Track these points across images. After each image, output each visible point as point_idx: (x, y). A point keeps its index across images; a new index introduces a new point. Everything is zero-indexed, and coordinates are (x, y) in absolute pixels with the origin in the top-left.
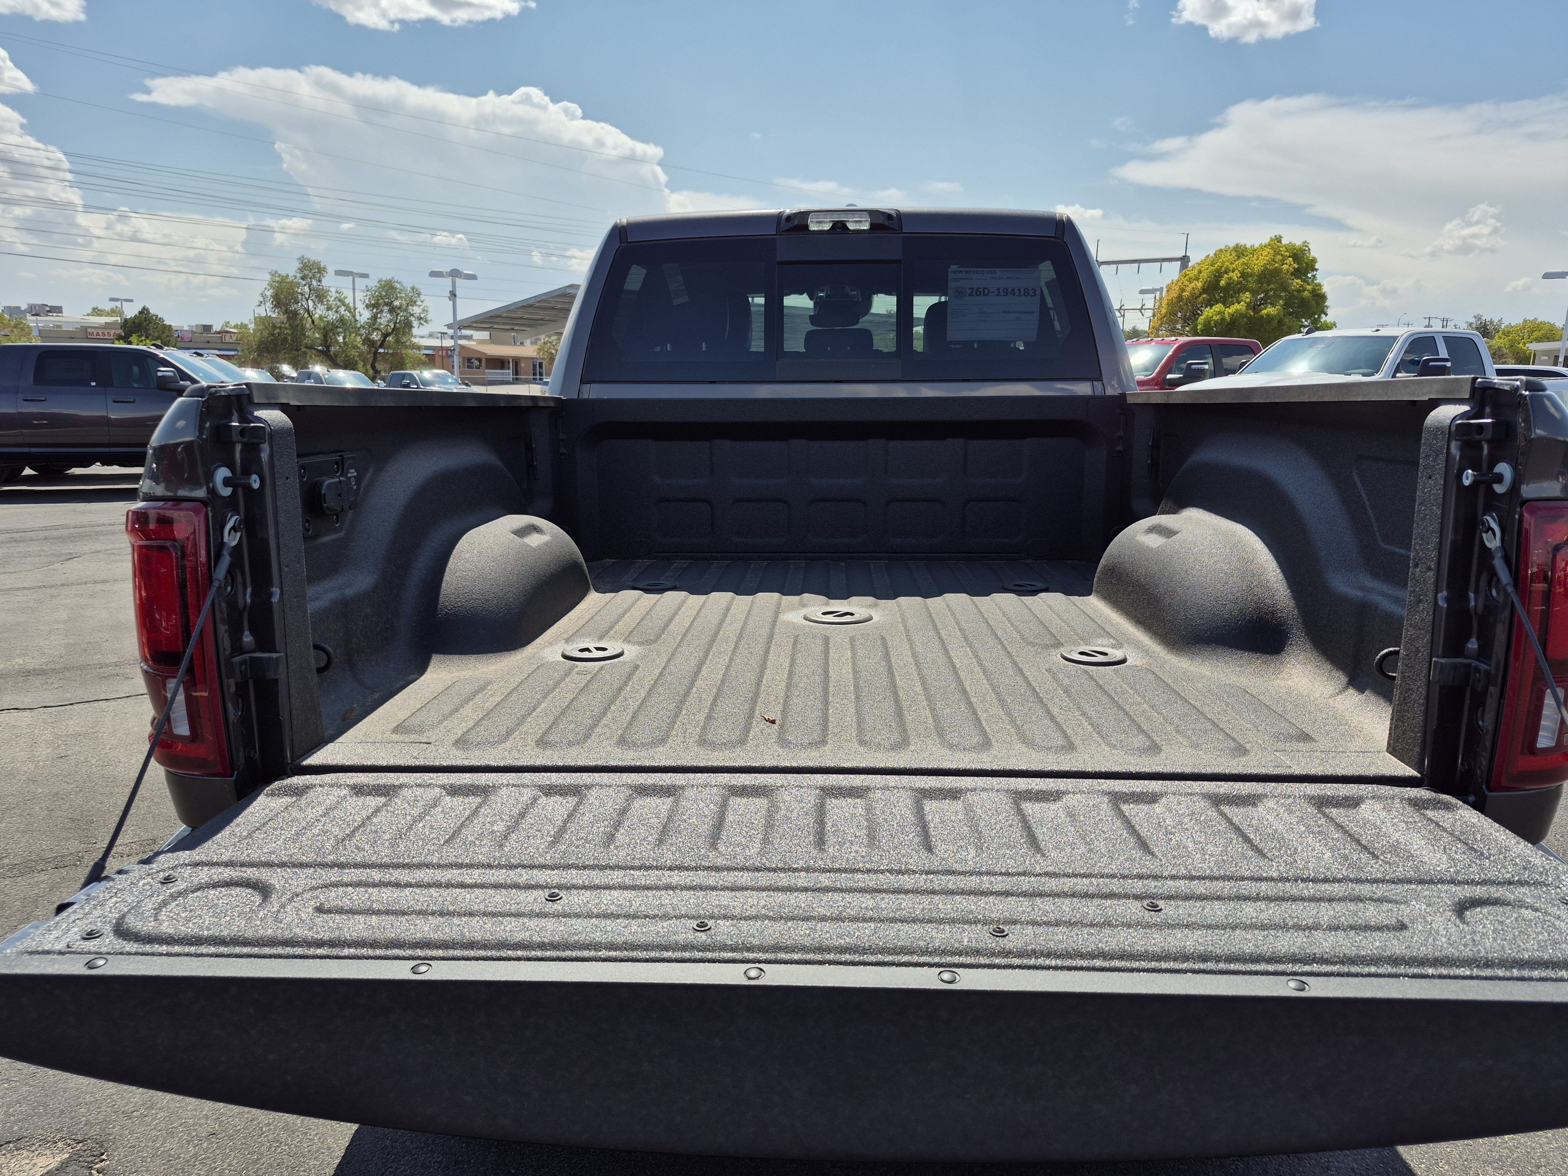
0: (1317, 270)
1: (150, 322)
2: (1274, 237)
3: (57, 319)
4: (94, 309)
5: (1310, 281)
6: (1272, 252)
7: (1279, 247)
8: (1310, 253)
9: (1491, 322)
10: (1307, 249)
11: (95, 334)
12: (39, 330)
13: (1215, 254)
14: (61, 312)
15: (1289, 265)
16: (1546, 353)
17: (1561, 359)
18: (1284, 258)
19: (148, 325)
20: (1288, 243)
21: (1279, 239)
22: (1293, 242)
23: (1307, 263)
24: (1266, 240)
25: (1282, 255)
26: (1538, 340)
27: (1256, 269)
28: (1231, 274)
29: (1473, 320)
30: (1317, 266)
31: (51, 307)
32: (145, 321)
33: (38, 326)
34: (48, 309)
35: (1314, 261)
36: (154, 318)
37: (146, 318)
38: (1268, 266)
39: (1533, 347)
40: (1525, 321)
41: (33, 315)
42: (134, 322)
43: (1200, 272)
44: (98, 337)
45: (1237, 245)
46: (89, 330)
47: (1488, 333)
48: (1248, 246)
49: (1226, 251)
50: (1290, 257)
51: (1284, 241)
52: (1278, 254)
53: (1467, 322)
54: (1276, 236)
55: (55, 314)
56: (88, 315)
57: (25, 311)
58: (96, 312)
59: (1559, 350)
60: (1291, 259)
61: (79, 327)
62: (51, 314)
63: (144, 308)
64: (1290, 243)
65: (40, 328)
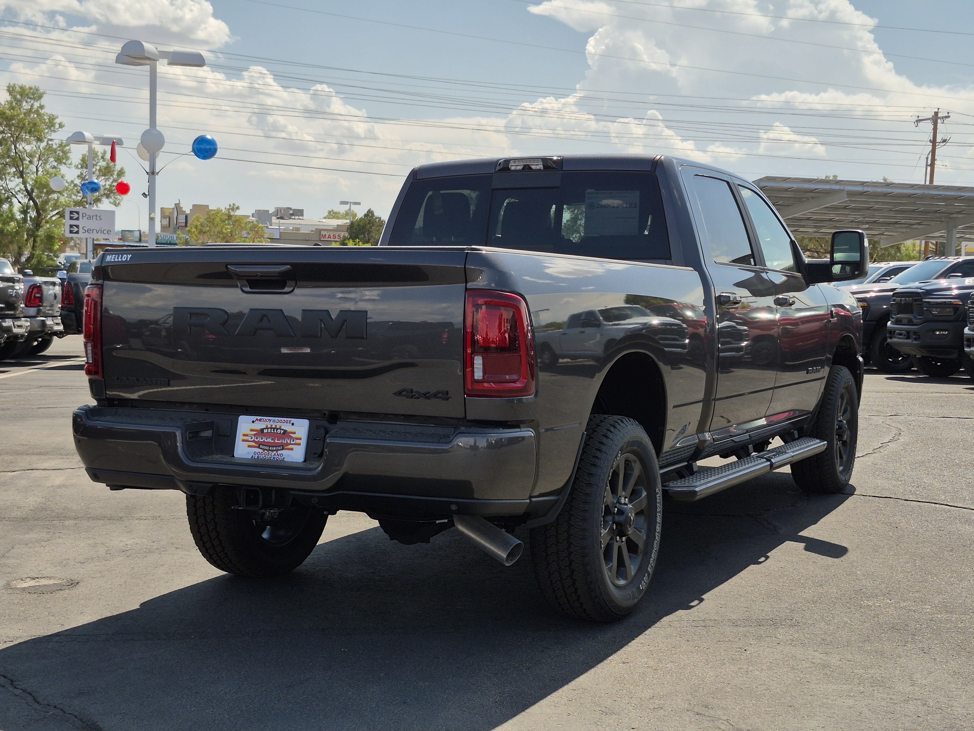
1: (373, 225)
3: (298, 222)
4: (330, 212)
11: (327, 236)
12: (280, 232)
14: (302, 215)
19: (371, 228)
31: (295, 210)
32: (369, 223)
33: (280, 229)
34: (291, 212)
36: (377, 220)
37: (370, 220)
41: (278, 218)
42: (359, 225)
44: (329, 239)
46: (322, 233)
55: (297, 217)
56: (325, 218)
57: (272, 215)
58: (332, 215)
61: (314, 229)
62: (293, 217)
63: (369, 211)
65: (281, 231)
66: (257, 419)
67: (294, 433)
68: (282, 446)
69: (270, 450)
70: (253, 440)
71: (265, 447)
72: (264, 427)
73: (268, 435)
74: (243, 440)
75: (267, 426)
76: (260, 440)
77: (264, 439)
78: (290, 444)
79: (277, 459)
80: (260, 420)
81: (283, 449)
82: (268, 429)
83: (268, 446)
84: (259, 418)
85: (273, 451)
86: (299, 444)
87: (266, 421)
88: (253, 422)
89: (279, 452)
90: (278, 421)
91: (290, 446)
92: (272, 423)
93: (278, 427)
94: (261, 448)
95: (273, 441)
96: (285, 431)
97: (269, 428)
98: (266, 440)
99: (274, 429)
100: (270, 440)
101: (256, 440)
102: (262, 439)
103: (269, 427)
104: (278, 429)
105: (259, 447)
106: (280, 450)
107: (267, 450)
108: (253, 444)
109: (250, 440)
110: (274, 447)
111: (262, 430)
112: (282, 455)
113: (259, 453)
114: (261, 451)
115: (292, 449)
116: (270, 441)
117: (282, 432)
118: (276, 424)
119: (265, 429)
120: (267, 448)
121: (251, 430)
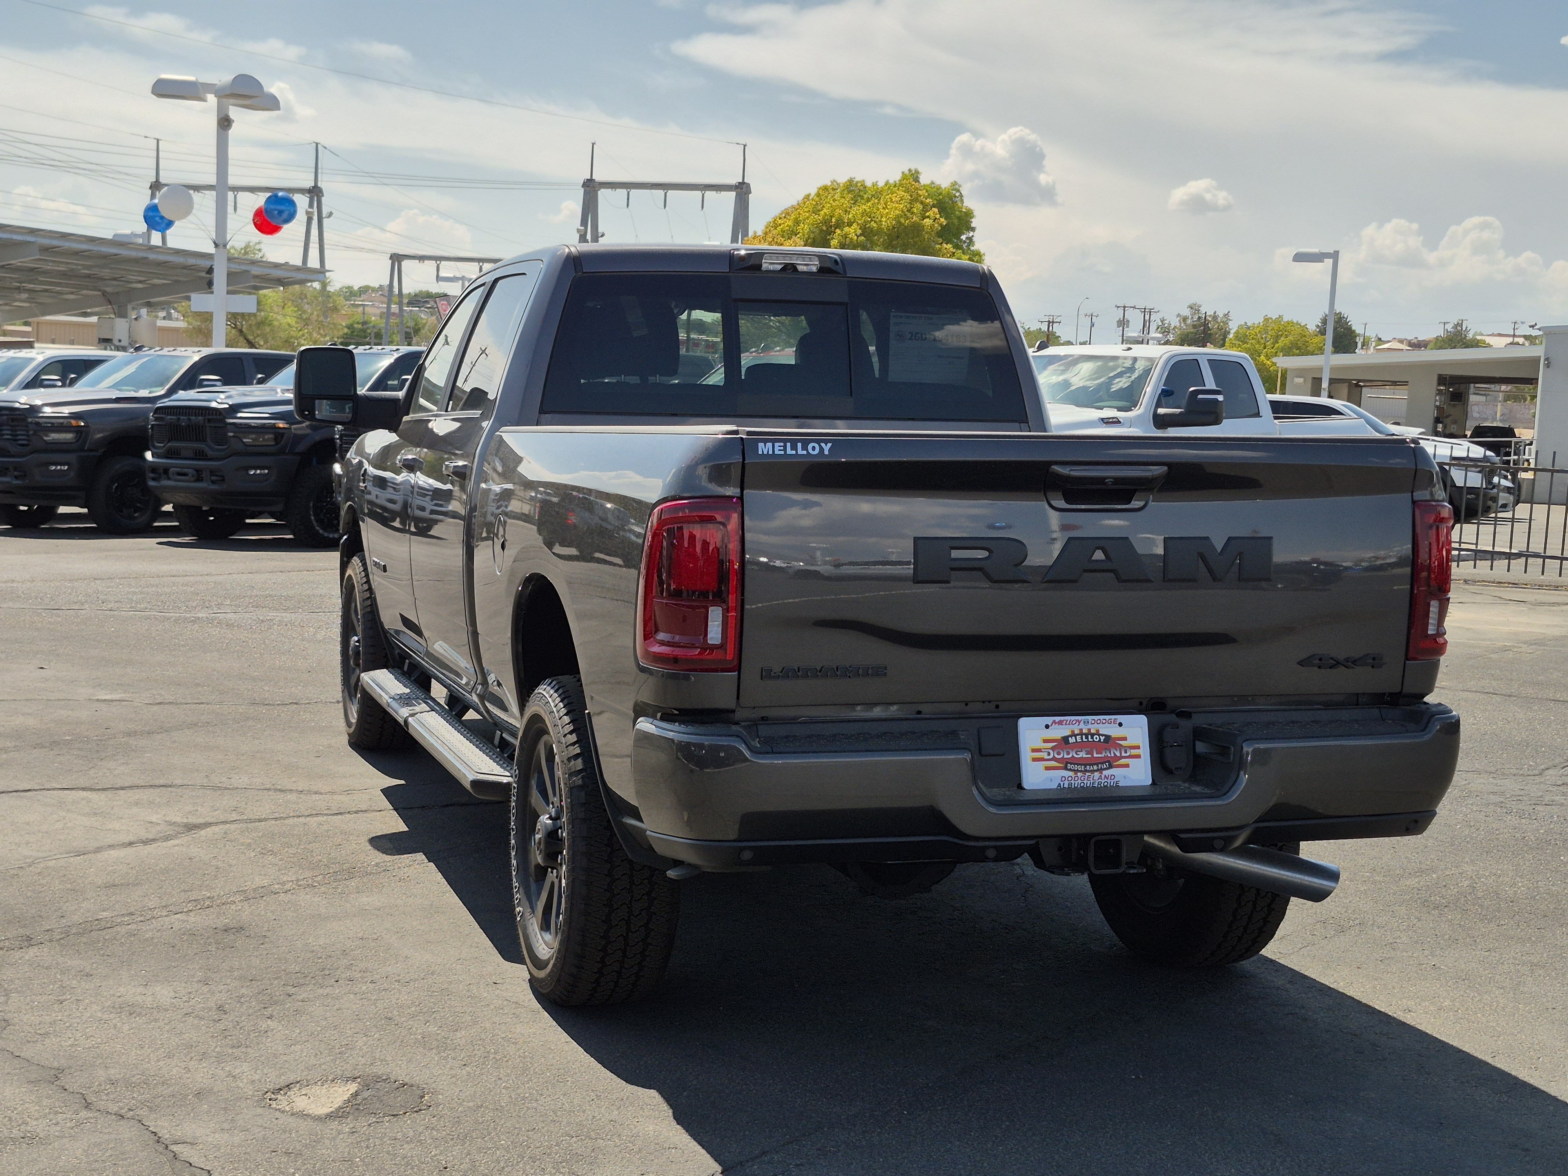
0: (973, 229)
2: (907, 172)
5: (964, 246)
6: (907, 196)
7: (917, 189)
8: (962, 201)
9: (1215, 317)
10: (957, 194)
13: (818, 195)
15: (932, 220)
16: (1301, 372)
17: (1325, 385)
18: (926, 208)
20: (929, 182)
21: (915, 176)
22: (938, 182)
23: (959, 218)
24: (895, 177)
25: (922, 203)
26: (1288, 351)
27: (885, 223)
28: (846, 229)
29: (1187, 312)
30: (974, 223)
35: (969, 214)
38: (902, 220)
39: (1283, 362)
40: (1266, 320)
43: (797, 222)
45: (851, 181)
47: (1210, 334)
48: (869, 184)
49: (834, 189)
50: (934, 206)
51: (924, 180)
52: (916, 200)
53: (1178, 315)
54: (910, 170)
59: (1320, 369)
60: (936, 210)
64: (933, 183)
66: (1054, 722)
67: (1125, 739)
68: (1108, 761)
69: (1086, 771)
70: (1051, 757)
71: (1076, 767)
72: (1068, 733)
73: (1078, 746)
74: (1034, 760)
75: (1073, 732)
76: (1066, 756)
77: (1073, 754)
78: (1121, 757)
79: (1106, 784)
80: (1060, 723)
81: (1111, 767)
82: (1075, 736)
83: (1081, 765)
84: (1057, 719)
85: (1093, 771)
86: (1138, 756)
87: (1071, 723)
88: (1047, 727)
89: (1105, 773)
90: (1093, 722)
91: (1123, 761)
92: (1082, 726)
93: (1093, 731)
94: (1070, 770)
95: (1089, 756)
96: (1108, 738)
97: (1078, 735)
98: (1075, 755)
99: (1087, 735)
100: (1083, 754)
101: (1057, 756)
102: (1068, 754)
103: (1076, 732)
104: (1094, 734)
105: (1066, 768)
106: (1105, 769)
107: (1081, 771)
108: (1053, 764)
109: (1046, 757)
110: (1093, 765)
111: (1065, 739)
112: (1113, 777)
113: (1070, 779)
114: (1071, 774)
115: (1127, 766)
116: (1085, 756)
117: (1102, 738)
118: (1090, 726)
119: (1071, 736)
120: (1079, 768)
121: (1045, 741)
